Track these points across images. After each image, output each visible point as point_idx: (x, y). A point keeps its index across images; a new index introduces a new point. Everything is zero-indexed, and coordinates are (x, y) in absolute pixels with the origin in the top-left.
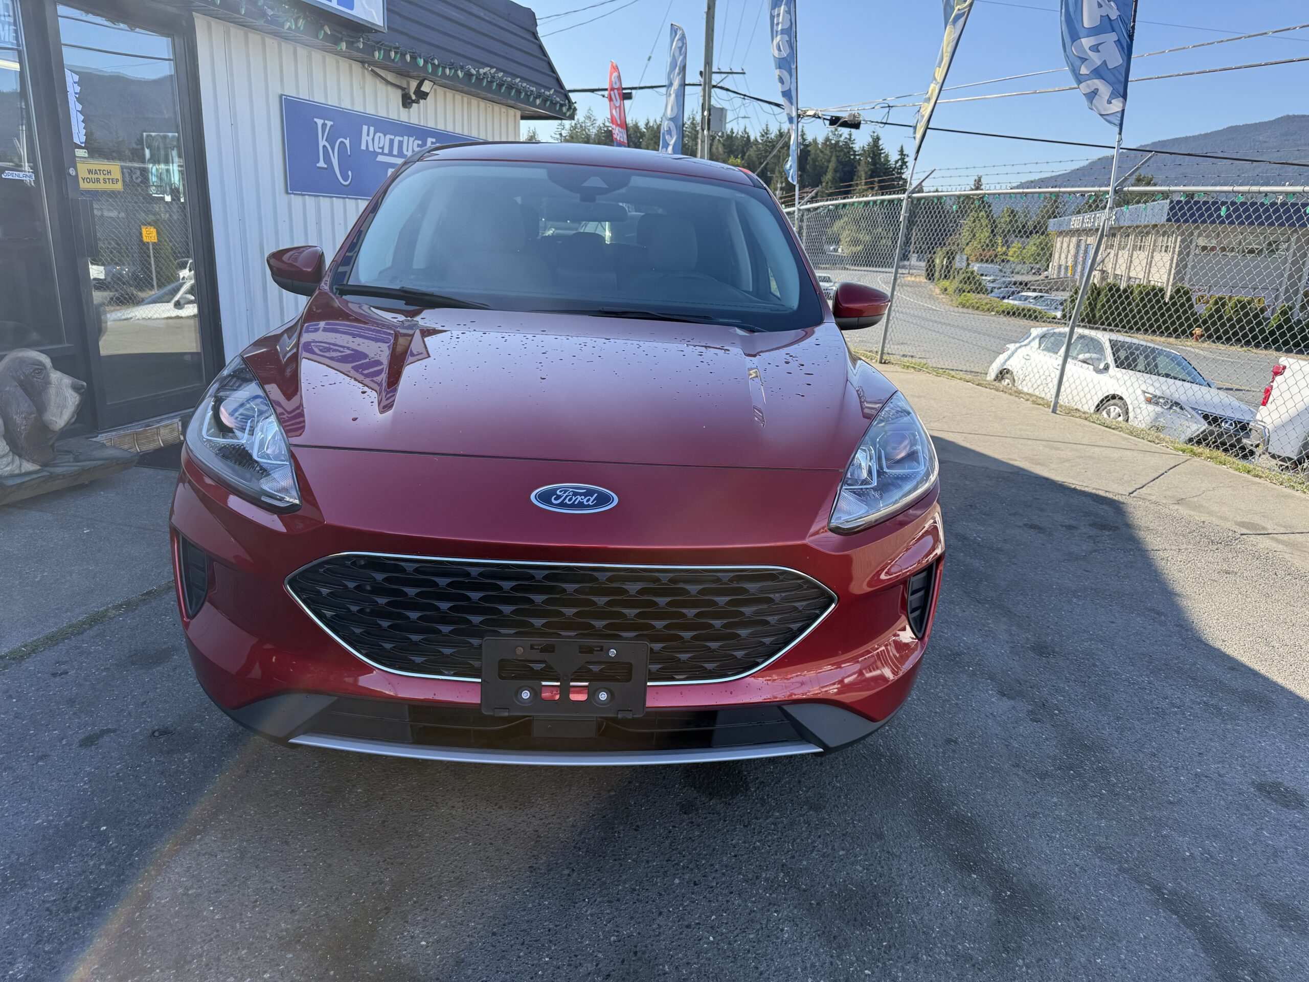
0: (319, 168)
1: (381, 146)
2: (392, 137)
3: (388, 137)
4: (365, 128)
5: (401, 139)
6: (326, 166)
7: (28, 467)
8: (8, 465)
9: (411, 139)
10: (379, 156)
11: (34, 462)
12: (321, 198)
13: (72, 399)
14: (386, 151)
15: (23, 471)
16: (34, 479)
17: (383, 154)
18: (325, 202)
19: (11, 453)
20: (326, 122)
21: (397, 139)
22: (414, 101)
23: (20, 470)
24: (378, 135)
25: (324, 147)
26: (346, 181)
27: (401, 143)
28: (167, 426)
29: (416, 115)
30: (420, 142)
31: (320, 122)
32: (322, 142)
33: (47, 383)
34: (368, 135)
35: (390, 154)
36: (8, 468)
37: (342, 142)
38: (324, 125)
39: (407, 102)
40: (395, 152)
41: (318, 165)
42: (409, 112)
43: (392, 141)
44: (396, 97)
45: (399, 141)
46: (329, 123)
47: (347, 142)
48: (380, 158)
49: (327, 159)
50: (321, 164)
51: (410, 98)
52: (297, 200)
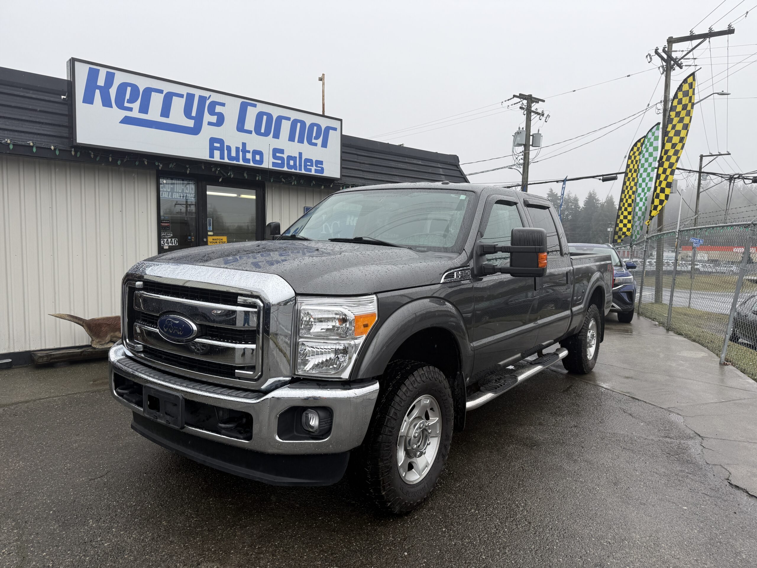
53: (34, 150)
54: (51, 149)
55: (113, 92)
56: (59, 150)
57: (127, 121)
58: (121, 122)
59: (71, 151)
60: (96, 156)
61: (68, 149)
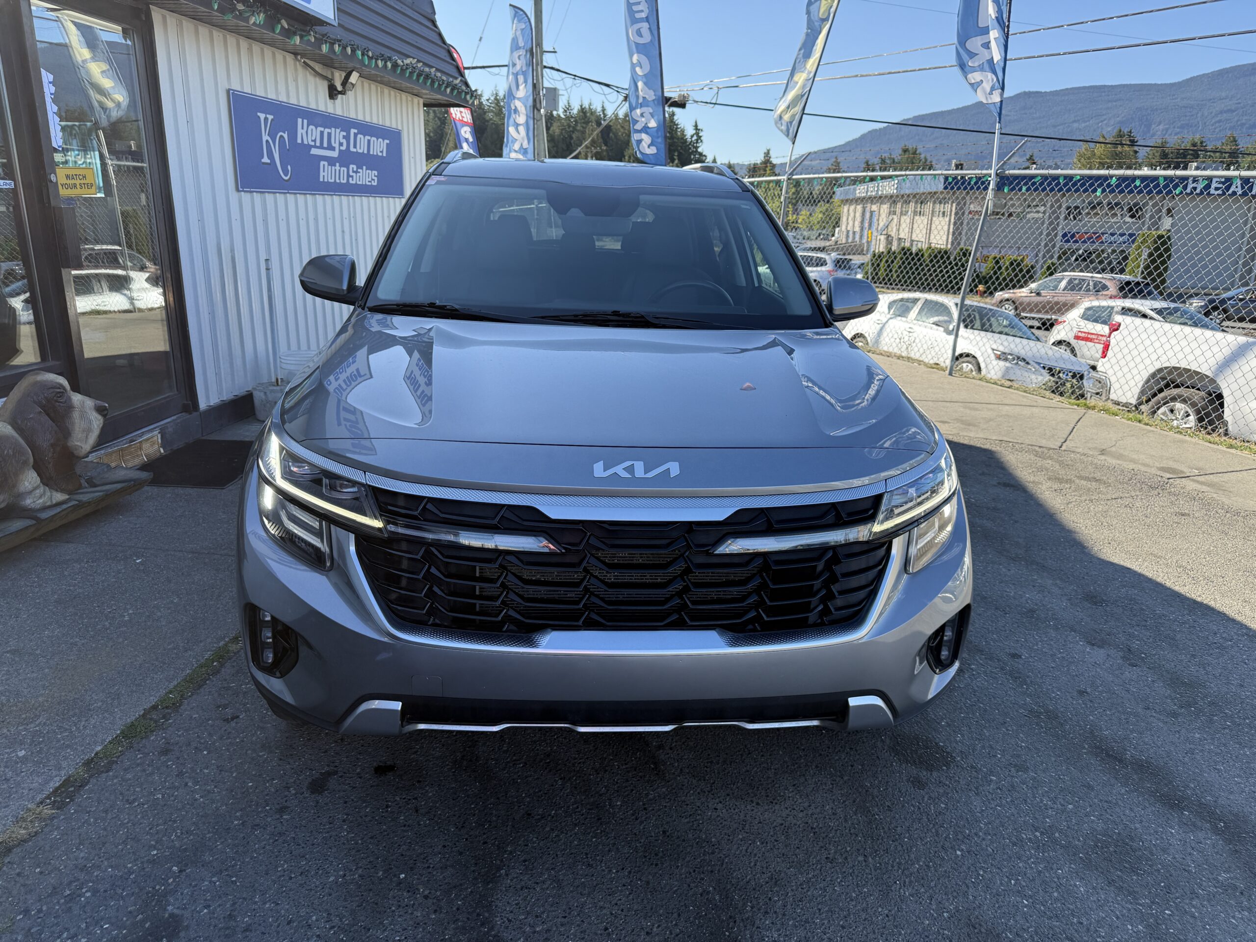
0: (264, 163)
1: (313, 139)
2: (322, 129)
3: (320, 129)
4: (300, 120)
5: (329, 131)
6: (269, 161)
7: (59, 497)
8: (40, 497)
9: (338, 131)
10: (313, 149)
11: (62, 491)
12: (267, 194)
13: (97, 422)
14: (318, 144)
15: (54, 502)
16: (65, 509)
17: (315, 147)
18: (269, 197)
19: (41, 485)
20: (268, 116)
21: (327, 131)
22: (340, 93)
23: (52, 501)
24: (311, 127)
25: (267, 141)
26: (286, 175)
27: (329, 134)
28: (147, 440)
29: (339, 107)
30: (345, 134)
31: (262, 116)
32: (265, 137)
33: (70, 407)
34: (303, 128)
35: (321, 147)
36: (41, 501)
37: (281, 137)
38: (266, 119)
39: (333, 93)
40: (325, 145)
41: (263, 161)
42: (334, 103)
43: (322, 133)
44: (323, 87)
46: (270, 117)
47: (286, 136)
48: (314, 151)
49: (270, 155)
50: (266, 160)
51: (336, 89)
52: (246, 197)
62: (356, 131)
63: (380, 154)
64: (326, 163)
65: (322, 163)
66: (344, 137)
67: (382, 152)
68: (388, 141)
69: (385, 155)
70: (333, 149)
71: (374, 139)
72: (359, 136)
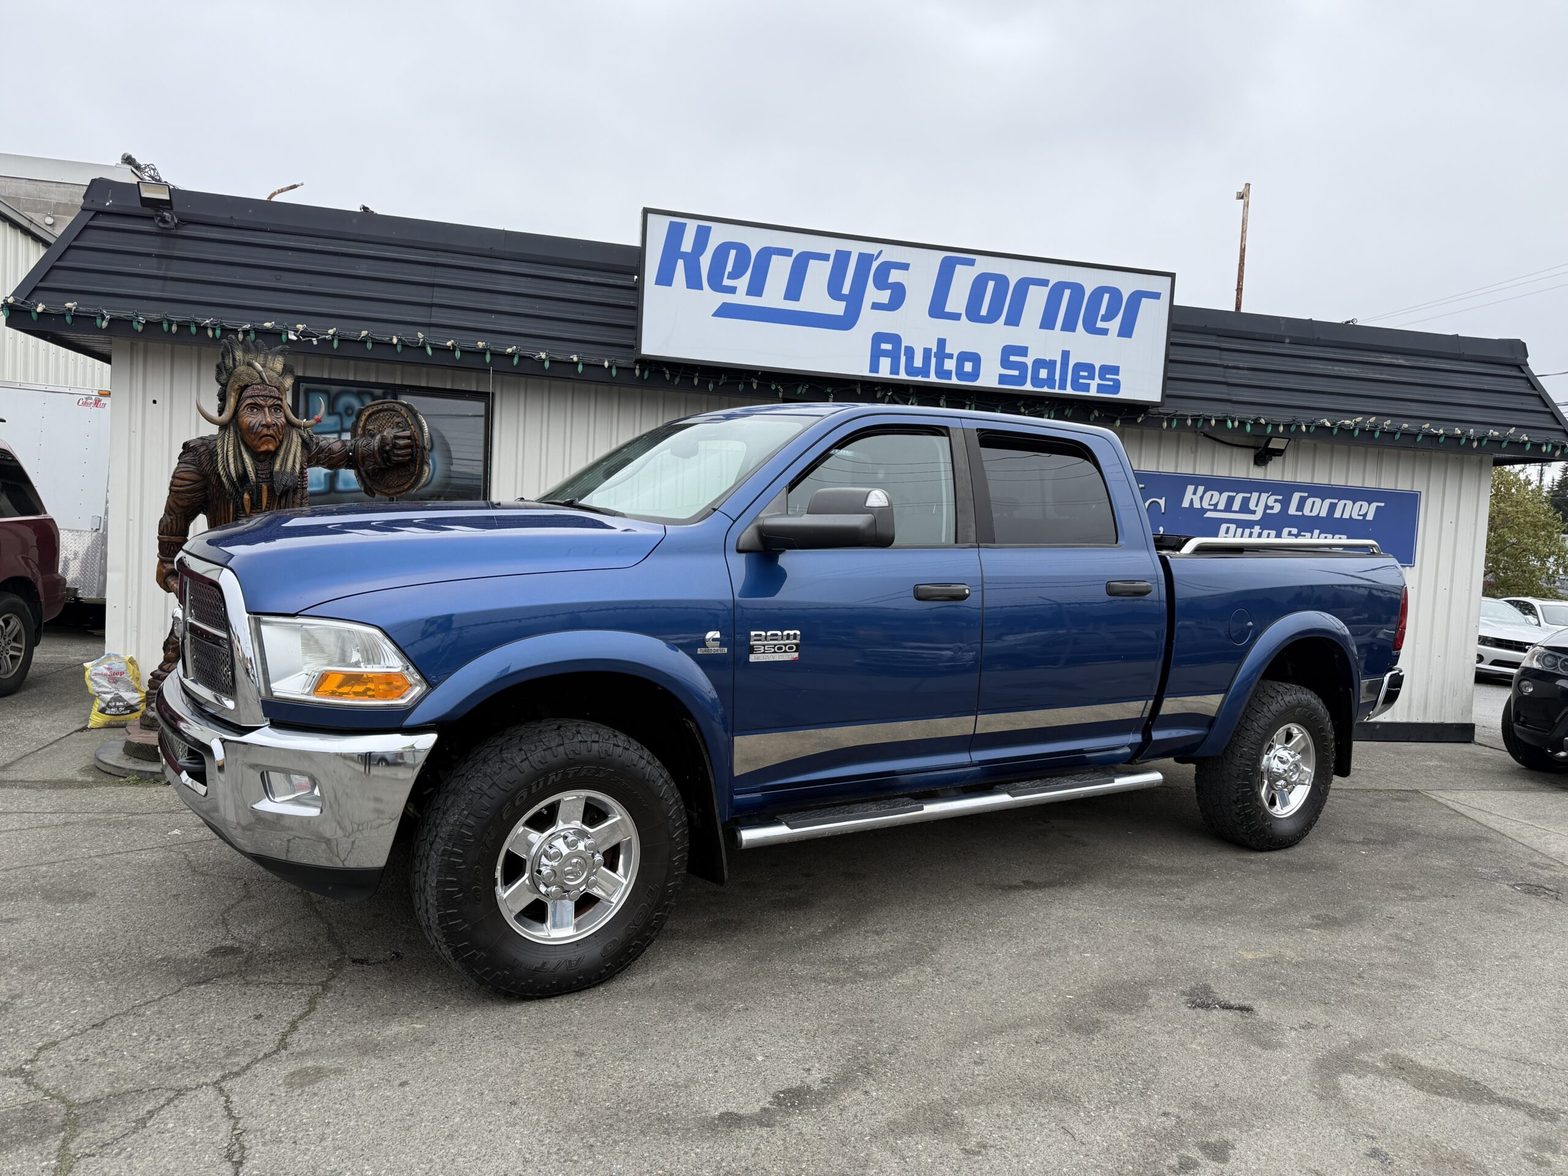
1: (1213, 503)
2: (1233, 494)
3: (1227, 494)
4: (1191, 487)
5: (1247, 495)
9: (1264, 496)
10: (1209, 512)
14: (1221, 506)
17: (1215, 510)
21: (1241, 495)
22: (1267, 459)
24: (1209, 494)
27: (1246, 499)
29: (1274, 472)
30: (1280, 498)
34: (1195, 493)
35: (1225, 510)
37: (1154, 502)
39: (1259, 460)
40: (1236, 509)
42: (1263, 470)
43: (1230, 501)
44: (1248, 457)
45: (1244, 498)
47: (1162, 502)
48: (1208, 515)
51: (1263, 456)
53: (580, 368)
54: (603, 366)
55: (705, 261)
56: (617, 368)
57: (726, 311)
58: (716, 314)
59: (634, 369)
60: (673, 377)
61: (631, 366)
62: (1306, 494)
63: (1361, 518)
64: (1233, 527)
65: (1224, 527)
66: (1276, 501)
67: (1365, 515)
68: (1383, 504)
69: (1370, 517)
70: (1254, 512)
71: (1342, 502)
72: (1310, 501)
